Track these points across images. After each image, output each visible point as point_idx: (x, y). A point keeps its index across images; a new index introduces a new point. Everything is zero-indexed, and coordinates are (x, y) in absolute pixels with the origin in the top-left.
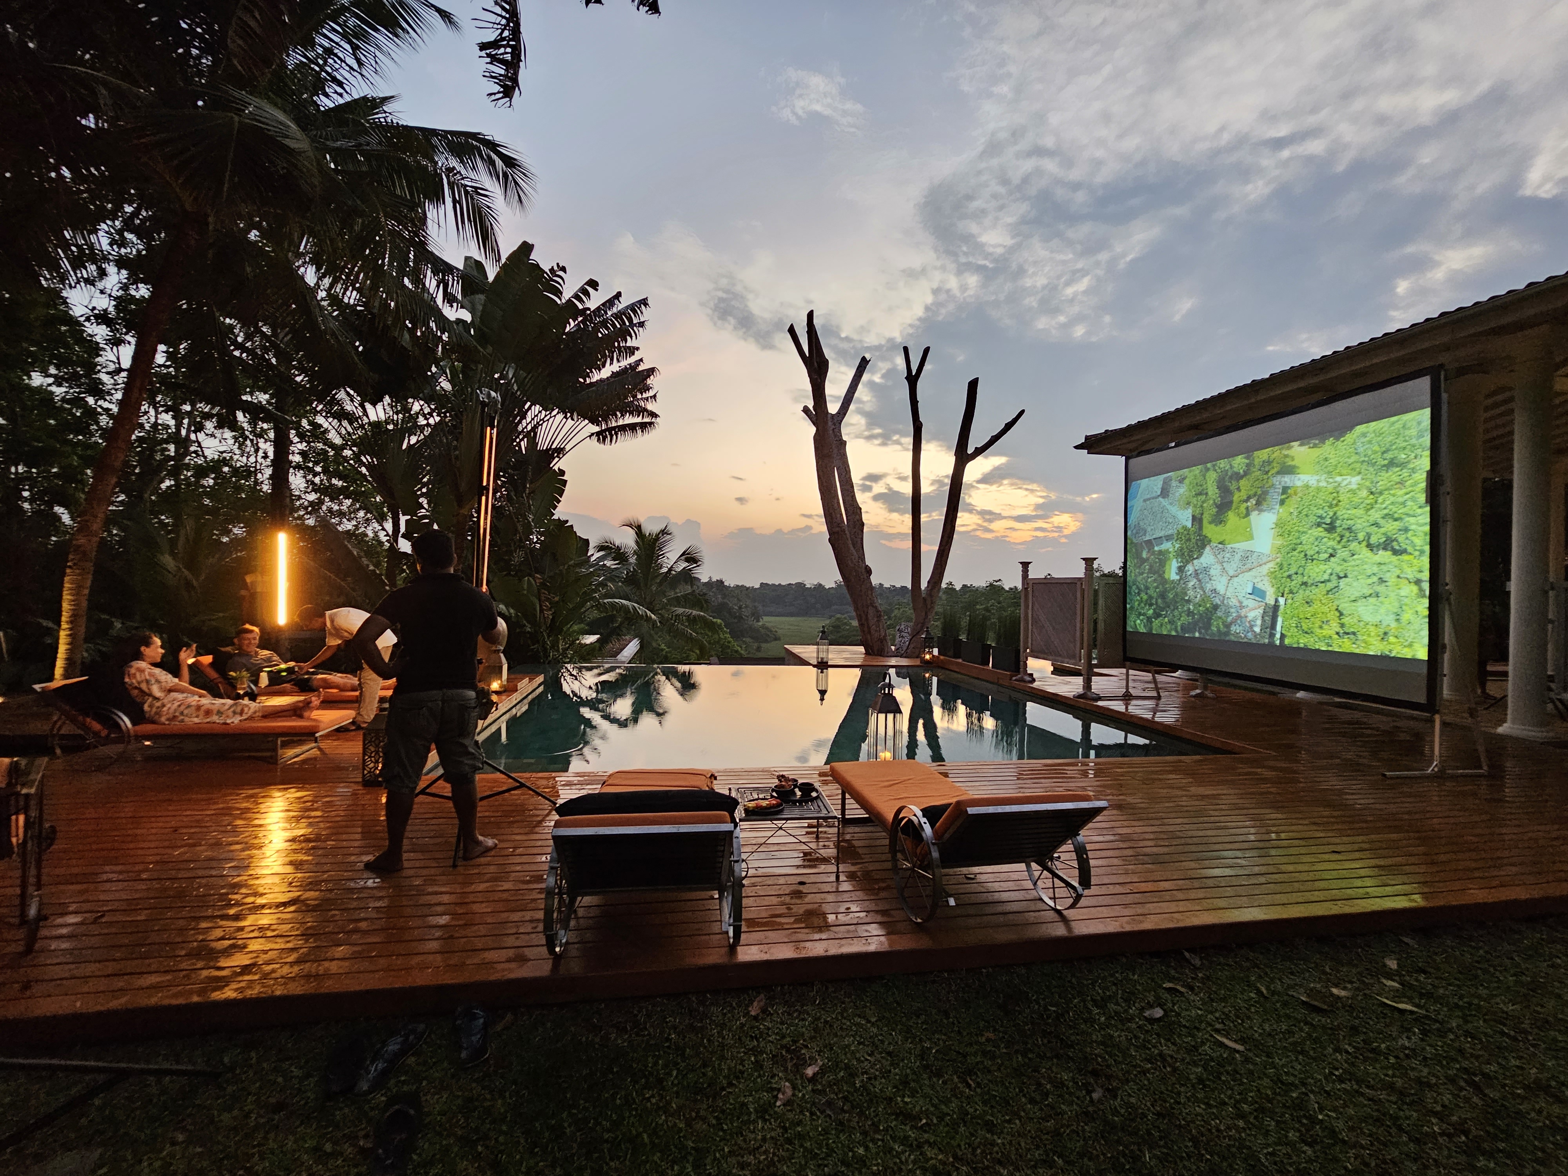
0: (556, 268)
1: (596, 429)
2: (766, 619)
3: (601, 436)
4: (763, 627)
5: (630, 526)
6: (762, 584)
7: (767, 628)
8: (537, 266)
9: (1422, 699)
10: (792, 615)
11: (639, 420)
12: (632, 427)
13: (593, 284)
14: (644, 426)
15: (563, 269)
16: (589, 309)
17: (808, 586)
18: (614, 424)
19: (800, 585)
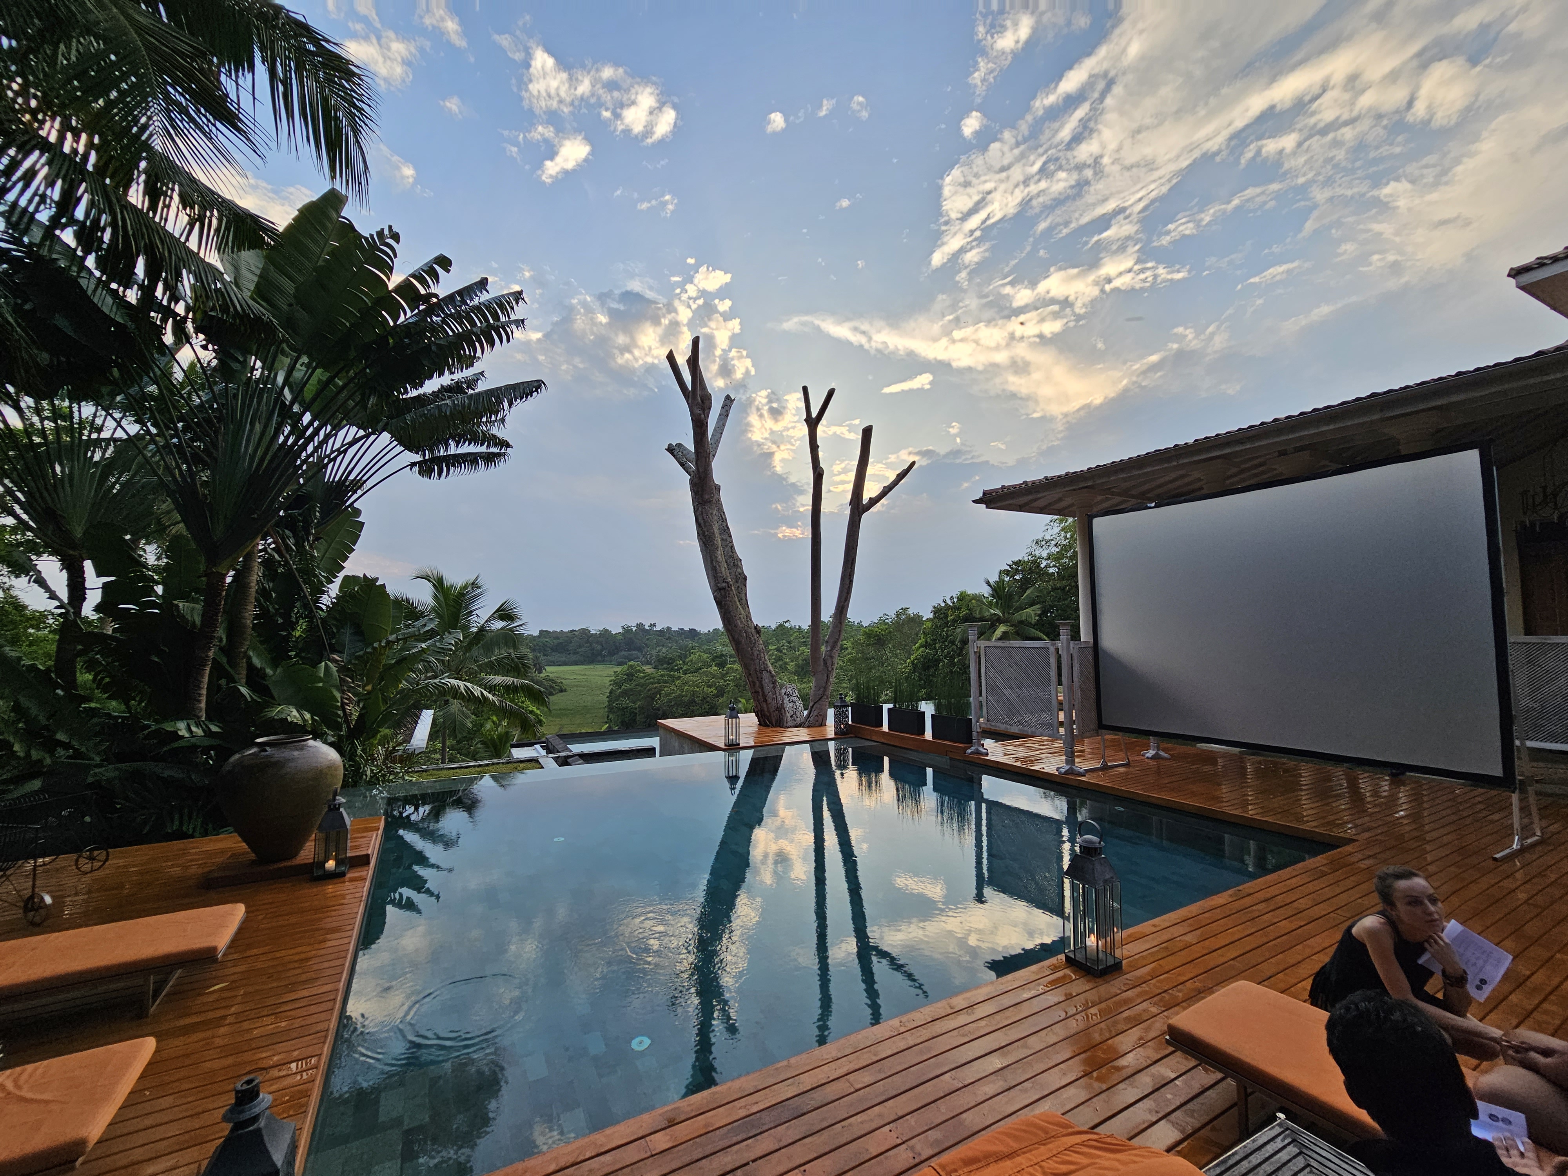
0: (386, 232)
1: (417, 458)
2: (548, 669)
3: (426, 468)
4: (547, 679)
5: (426, 578)
6: (541, 632)
7: (552, 680)
8: (351, 227)
9: (1497, 771)
10: (576, 663)
11: (483, 449)
12: (472, 460)
13: (444, 262)
14: (490, 458)
15: (396, 237)
16: (436, 296)
17: (593, 632)
18: (442, 453)
19: (585, 632)
